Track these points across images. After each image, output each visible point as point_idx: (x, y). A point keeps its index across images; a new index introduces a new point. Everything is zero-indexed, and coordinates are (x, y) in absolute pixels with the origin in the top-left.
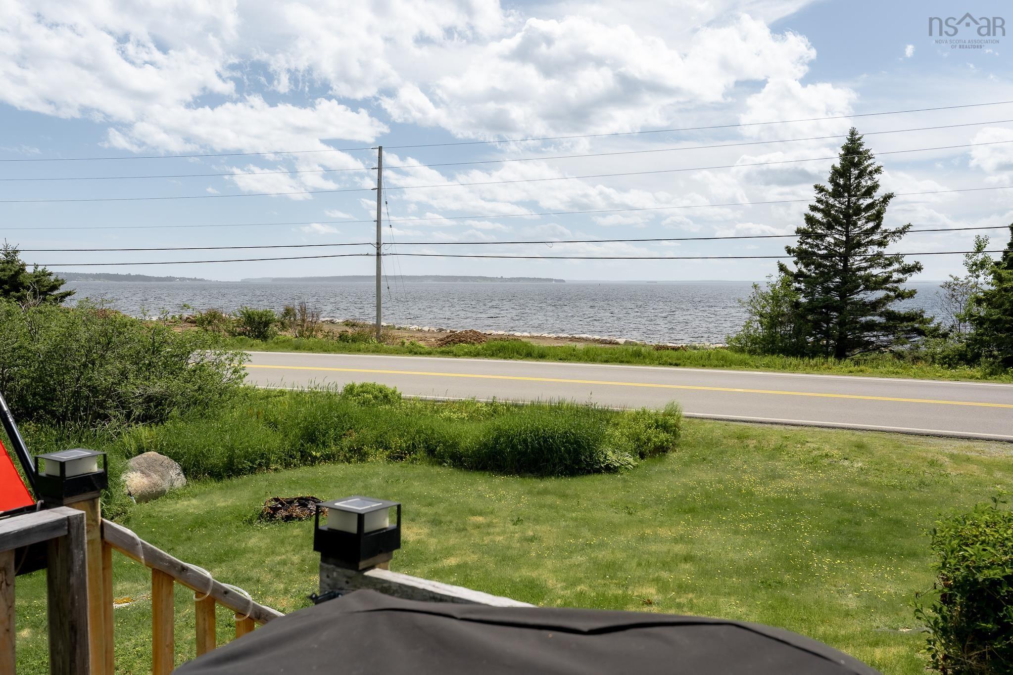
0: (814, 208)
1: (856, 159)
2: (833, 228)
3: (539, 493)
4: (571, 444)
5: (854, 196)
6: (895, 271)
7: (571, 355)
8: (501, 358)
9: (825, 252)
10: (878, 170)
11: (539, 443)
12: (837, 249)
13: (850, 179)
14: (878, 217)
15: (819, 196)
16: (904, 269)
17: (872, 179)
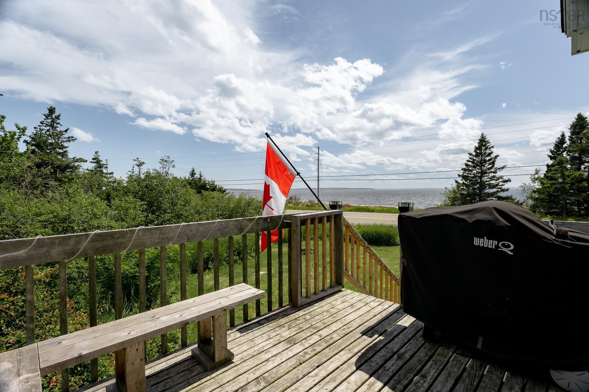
0: (468, 161)
1: (484, 144)
2: (476, 167)
3: (378, 250)
4: (388, 236)
5: (483, 156)
6: (500, 182)
7: (382, 211)
8: (359, 212)
9: (473, 176)
10: (492, 147)
11: (377, 236)
12: (477, 175)
13: (482, 151)
14: (493, 163)
15: (470, 157)
16: (504, 181)
17: (490, 150)
